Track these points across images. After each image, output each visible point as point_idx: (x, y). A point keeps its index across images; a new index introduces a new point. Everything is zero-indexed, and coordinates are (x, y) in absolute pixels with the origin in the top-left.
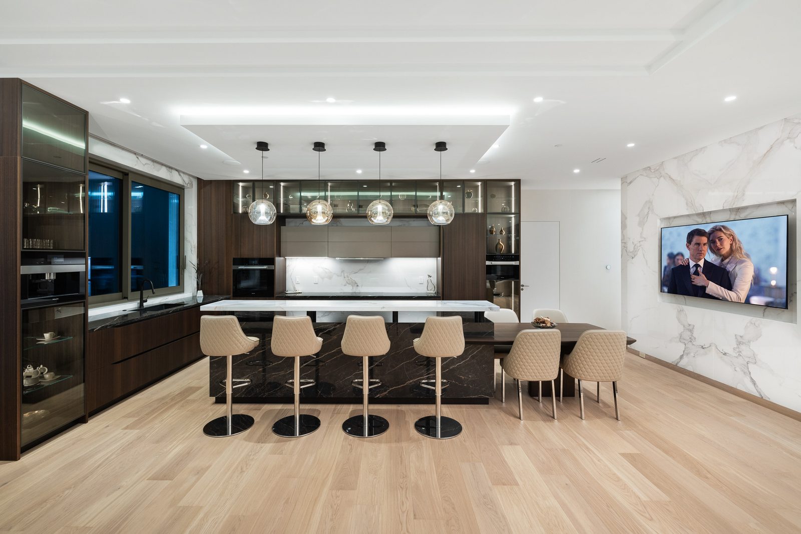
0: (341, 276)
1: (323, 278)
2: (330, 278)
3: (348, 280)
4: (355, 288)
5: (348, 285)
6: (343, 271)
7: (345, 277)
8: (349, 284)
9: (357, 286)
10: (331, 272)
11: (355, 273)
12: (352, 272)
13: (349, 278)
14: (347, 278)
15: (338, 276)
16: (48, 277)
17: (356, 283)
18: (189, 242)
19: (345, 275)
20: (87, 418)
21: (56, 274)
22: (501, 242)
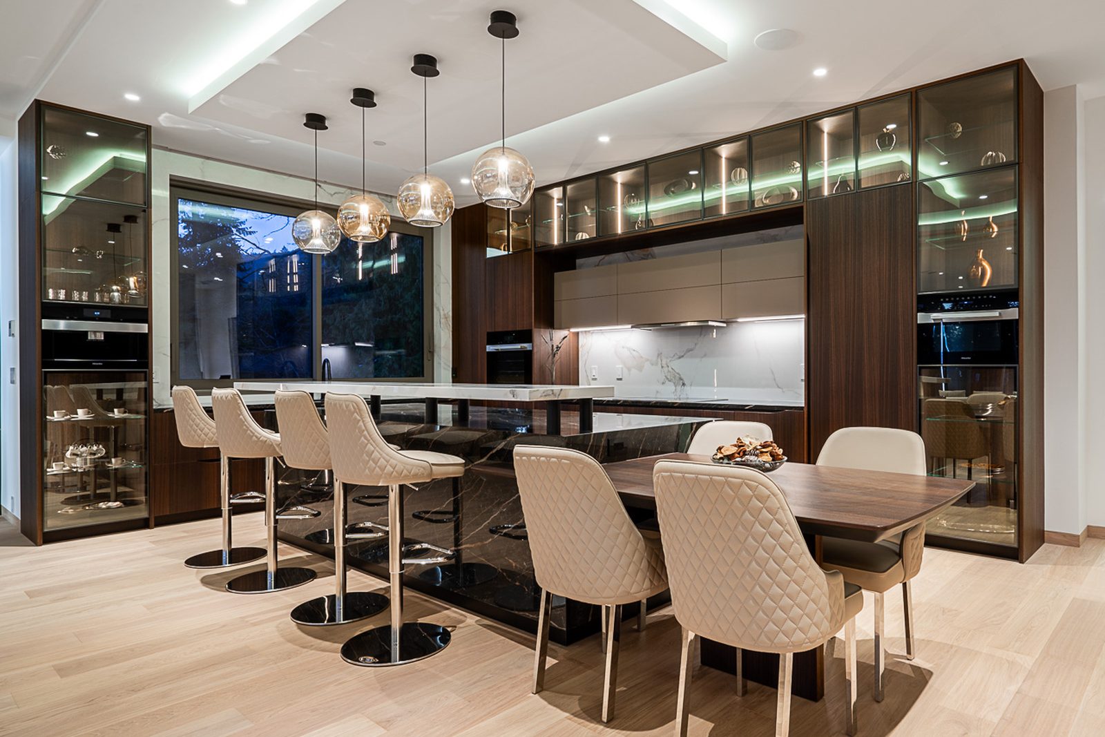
0: (657, 364)
2: (640, 368)
3: (669, 371)
4: (679, 388)
5: (667, 382)
6: (659, 355)
7: (662, 367)
8: (670, 381)
9: (684, 384)
10: (642, 357)
11: (680, 358)
12: (674, 356)
13: (670, 369)
14: (666, 369)
15: (652, 365)
16: (91, 337)
17: (681, 379)
18: (438, 310)
19: (664, 362)
20: (152, 522)
21: (106, 334)
22: (981, 260)
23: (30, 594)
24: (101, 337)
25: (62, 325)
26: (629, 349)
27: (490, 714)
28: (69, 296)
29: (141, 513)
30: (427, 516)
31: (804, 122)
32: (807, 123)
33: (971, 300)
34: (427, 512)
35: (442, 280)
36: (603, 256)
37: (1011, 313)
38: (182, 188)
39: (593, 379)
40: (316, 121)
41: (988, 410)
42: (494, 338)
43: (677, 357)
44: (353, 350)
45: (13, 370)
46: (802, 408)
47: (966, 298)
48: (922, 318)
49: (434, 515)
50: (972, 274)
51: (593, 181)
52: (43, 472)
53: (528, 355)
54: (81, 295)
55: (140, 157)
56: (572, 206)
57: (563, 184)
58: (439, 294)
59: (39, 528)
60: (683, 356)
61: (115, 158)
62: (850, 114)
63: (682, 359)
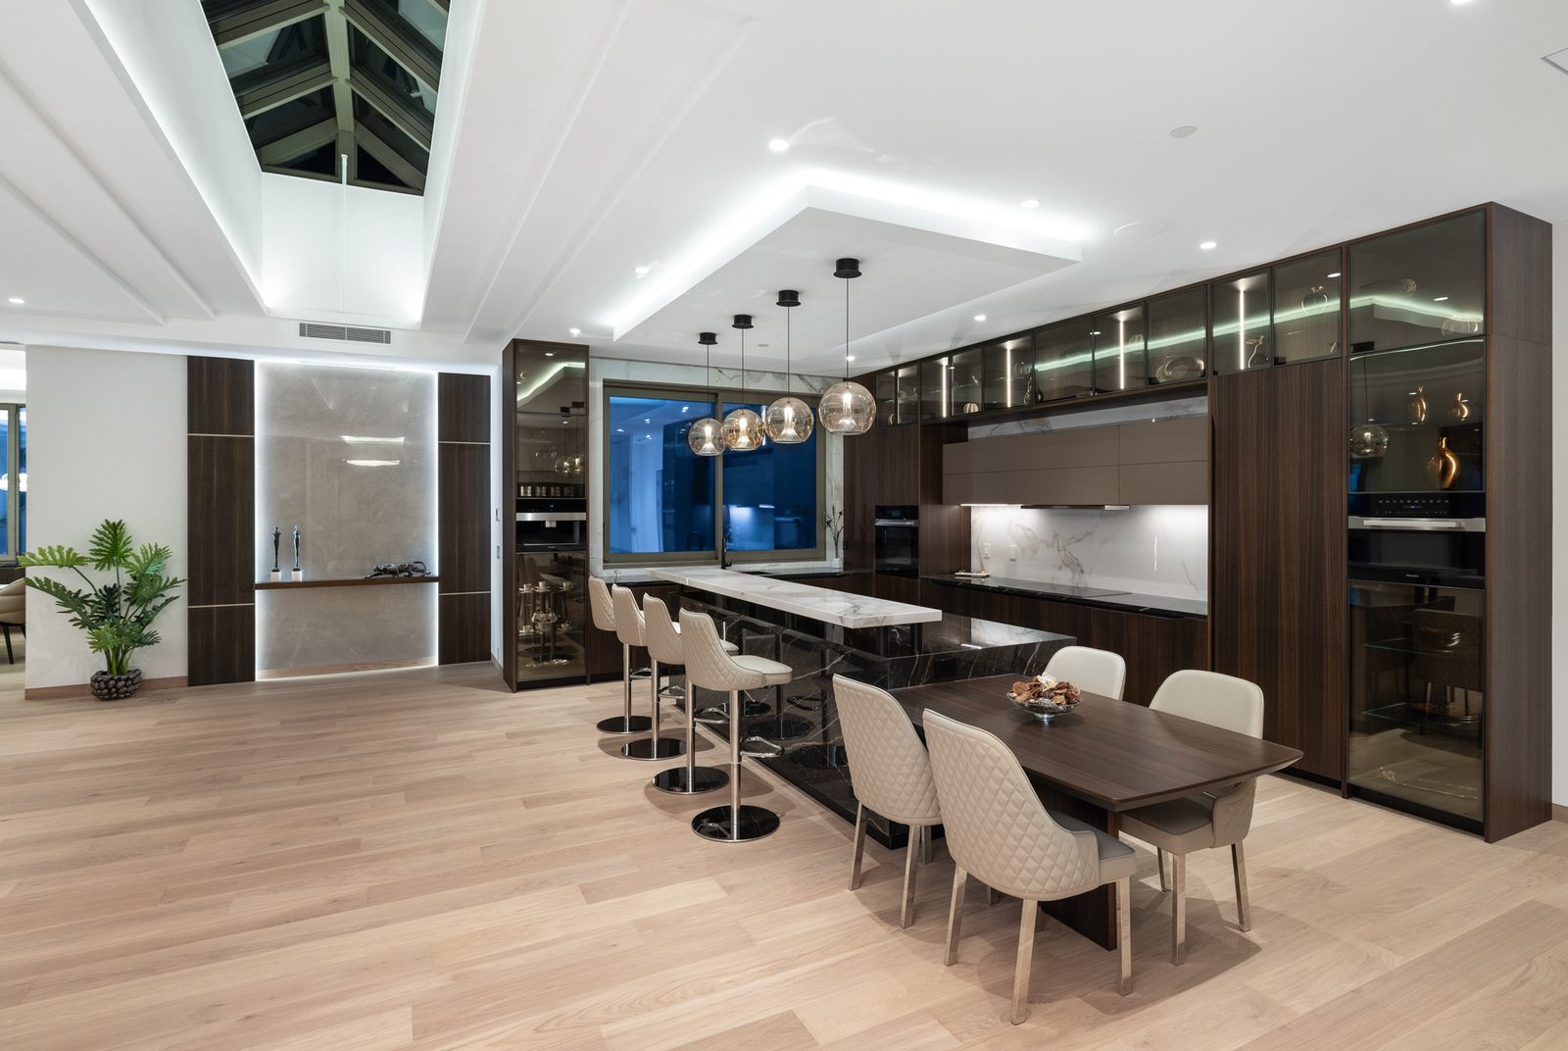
0: (1053, 546)
1: (1023, 550)
2: (1035, 551)
3: (1065, 556)
4: (1077, 575)
5: (1064, 567)
6: (1056, 536)
7: (1059, 550)
8: (1067, 566)
9: (1082, 571)
10: (1036, 537)
11: (1078, 541)
12: (1071, 539)
13: (1067, 553)
14: (1063, 553)
15: (1048, 546)
16: (547, 525)
17: (1079, 565)
18: (830, 481)
19: (1061, 545)
20: (589, 680)
21: (558, 522)
22: (1444, 450)
23: (510, 736)
24: (554, 525)
25: (530, 517)
26: (1023, 528)
27: (809, 898)
28: (533, 492)
29: (581, 672)
30: (799, 702)
31: (1209, 286)
32: (1212, 287)
33: (1420, 503)
34: (799, 698)
35: (834, 451)
36: (996, 425)
37: (1476, 525)
38: (611, 386)
39: (985, 558)
40: (708, 338)
41: (1454, 641)
42: (883, 512)
43: (1074, 540)
44: (759, 512)
45: (498, 547)
46: (1205, 617)
47: (1413, 501)
48: (1356, 522)
49: (807, 702)
50: (1429, 467)
51: (979, 351)
52: (518, 633)
53: (914, 530)
54: (541, 489)
55: (581, 365)
56: (960, 376)
57: (949, 354)
58: (831, 466)
59: (514, 677)
60: (1081, 540)
61: (565, 368)
62: (1264, 276)
63: (1079, 544)
